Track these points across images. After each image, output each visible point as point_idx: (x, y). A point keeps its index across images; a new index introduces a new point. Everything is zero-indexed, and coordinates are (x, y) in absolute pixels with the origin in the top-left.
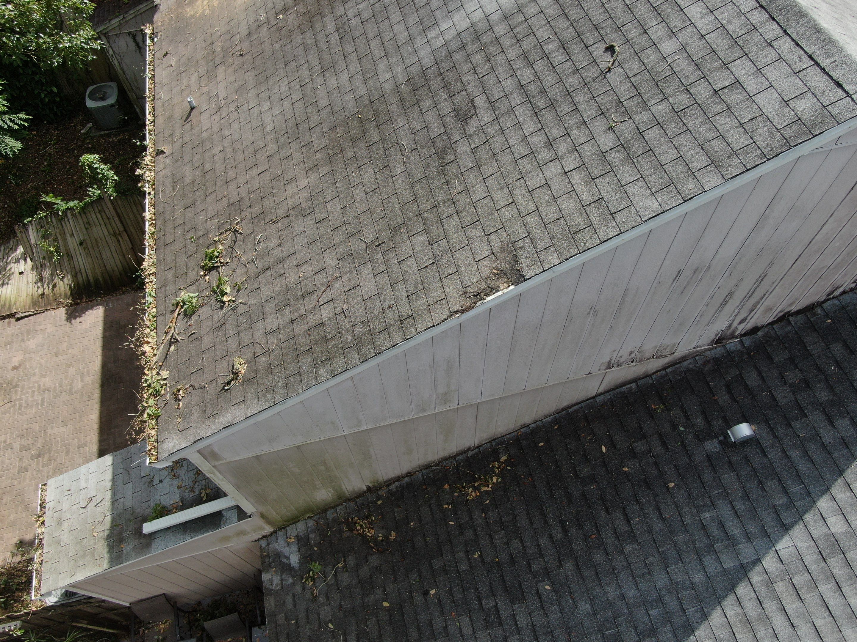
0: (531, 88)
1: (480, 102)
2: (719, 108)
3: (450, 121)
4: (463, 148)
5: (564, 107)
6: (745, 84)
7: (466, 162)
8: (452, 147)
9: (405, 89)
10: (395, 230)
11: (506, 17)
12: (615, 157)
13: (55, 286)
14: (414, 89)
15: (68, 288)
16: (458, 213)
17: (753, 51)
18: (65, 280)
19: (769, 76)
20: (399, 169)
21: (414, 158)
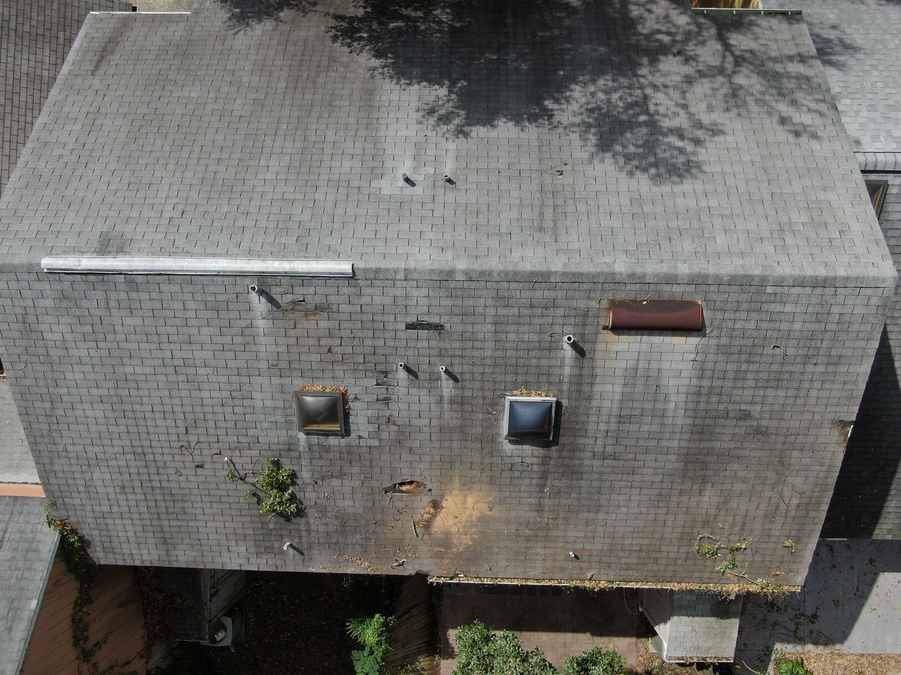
0: (761, 384)
1: (743, 407)
2: (846, 326)
3: (743, 423)
4: (764, 423)
5: (786, 376)
6: (844, 312)
7: (774, 424)
8: (759, 426)
9: (696, 437)
10: (781, 462)
11: (701, 378)
12: (830, 368)
13: (423, 669)
14: (701, 433)
15: (427, 658)
16: (798, 435)
17: (833, 301)
18: (420, 660)
19: (850, 303)
20: (747, 453)
21: (746, 445)
